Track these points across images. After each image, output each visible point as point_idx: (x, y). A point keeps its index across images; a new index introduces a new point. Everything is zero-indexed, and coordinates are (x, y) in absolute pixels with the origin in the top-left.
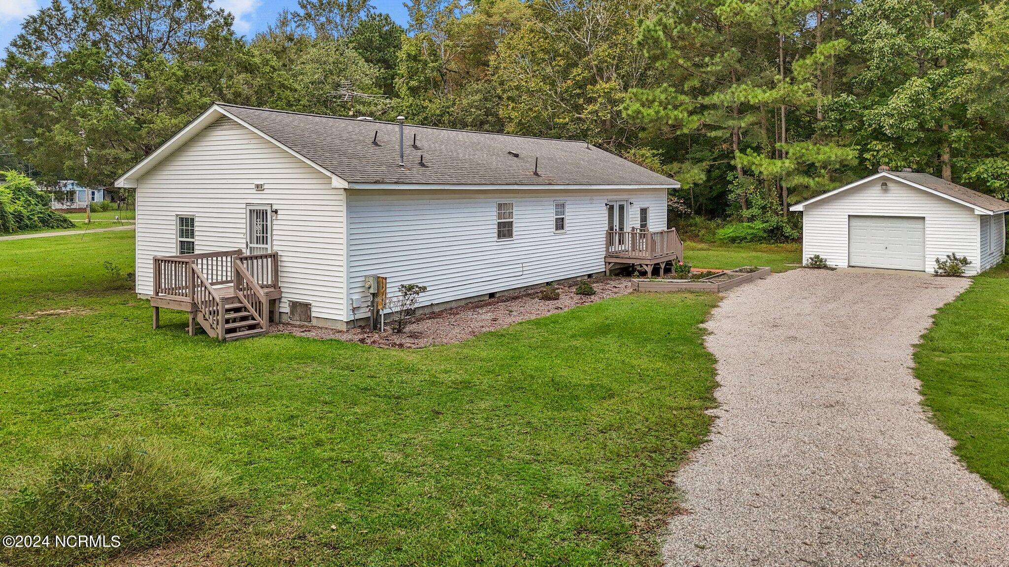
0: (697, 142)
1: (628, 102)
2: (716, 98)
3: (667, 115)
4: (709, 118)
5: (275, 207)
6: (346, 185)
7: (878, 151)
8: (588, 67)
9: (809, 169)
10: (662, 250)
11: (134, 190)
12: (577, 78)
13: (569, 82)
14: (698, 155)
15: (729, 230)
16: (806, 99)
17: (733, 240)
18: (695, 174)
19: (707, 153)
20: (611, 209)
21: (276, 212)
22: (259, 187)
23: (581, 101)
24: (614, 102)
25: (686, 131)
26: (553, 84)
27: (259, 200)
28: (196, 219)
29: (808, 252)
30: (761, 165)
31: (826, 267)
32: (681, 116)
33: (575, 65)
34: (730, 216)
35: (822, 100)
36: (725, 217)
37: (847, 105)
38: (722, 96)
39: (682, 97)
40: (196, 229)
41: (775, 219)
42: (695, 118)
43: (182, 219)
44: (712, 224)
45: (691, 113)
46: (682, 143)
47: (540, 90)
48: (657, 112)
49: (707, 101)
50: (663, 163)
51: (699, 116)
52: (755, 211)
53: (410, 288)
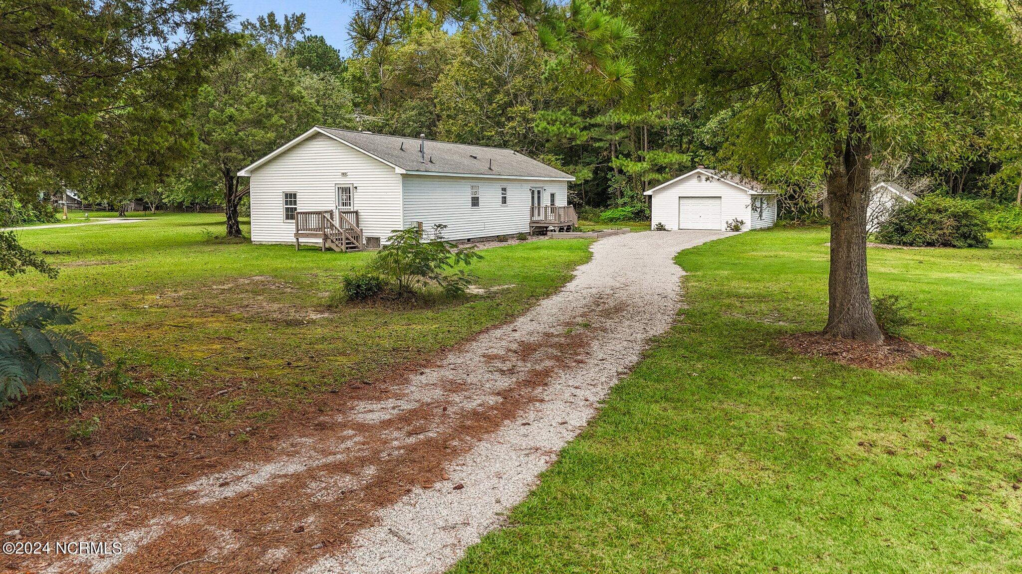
0: (586, 150)
1: (538, 121)
2: (599, 119)
3: (566, 131)
4: (594, 133)
5: (355, 185)
6: (404, 172)
7: (703, 156)
8: (507, 94)
9: (660, 169)
10: (565, 219)
11: (249, 178)
12: (500, 102)
13: (494, 104)
14: (588, 160)
15: (609, 214)
16: (657, 120)
17: (611, 220)
18: (586, 173)
19: (593, 158)
20: (533, 192)
21: (356, 188)
22: (344, 174)
23: (503, 119)
24: (527, 121)
25: (578, 142)
26: (482, 108)
27: (344, 182)
28: (298, 194)
29: (655, 222)
30: (628, 166)
31: (665, 230)
32: (575, 132)
33: (498, 92)
34: (610, 205)
35: (668, 121)
36: (606, 207)
37: (684, 125)
38: (603, 118)
39: (576, 118)
40: (297, 200)
41: (639, 205)
42: (585, 133)
43: (286, 195)
44: (597, 210)
45: (582, 130)
46: (576, 151)
47: (473, 111)
48: (559, 129)
49: (593, 121)
50: (563, 165)
51: (588, 132)
52: (626, 199)
53: (439, 226)
